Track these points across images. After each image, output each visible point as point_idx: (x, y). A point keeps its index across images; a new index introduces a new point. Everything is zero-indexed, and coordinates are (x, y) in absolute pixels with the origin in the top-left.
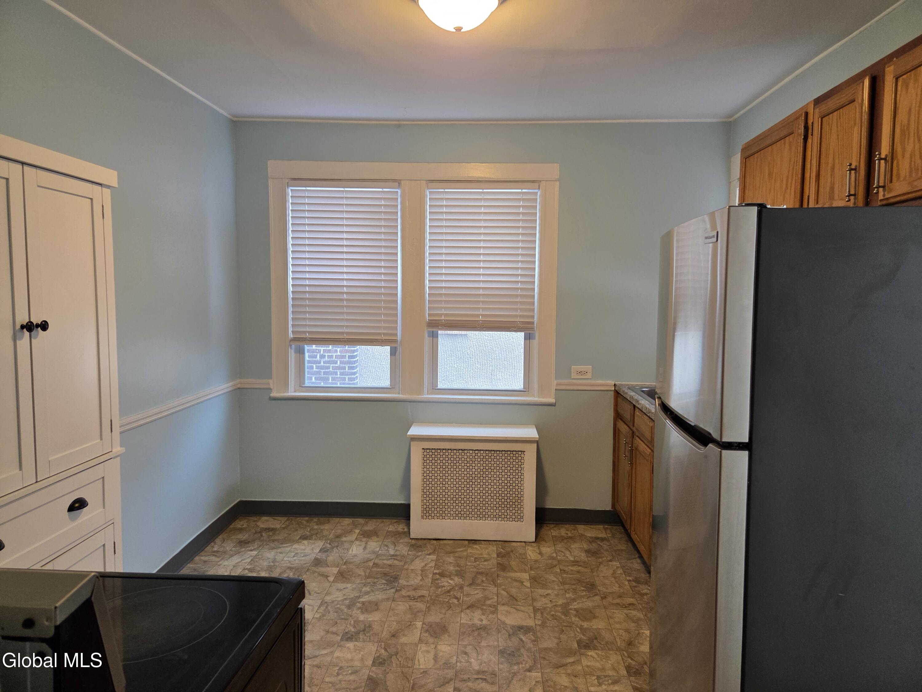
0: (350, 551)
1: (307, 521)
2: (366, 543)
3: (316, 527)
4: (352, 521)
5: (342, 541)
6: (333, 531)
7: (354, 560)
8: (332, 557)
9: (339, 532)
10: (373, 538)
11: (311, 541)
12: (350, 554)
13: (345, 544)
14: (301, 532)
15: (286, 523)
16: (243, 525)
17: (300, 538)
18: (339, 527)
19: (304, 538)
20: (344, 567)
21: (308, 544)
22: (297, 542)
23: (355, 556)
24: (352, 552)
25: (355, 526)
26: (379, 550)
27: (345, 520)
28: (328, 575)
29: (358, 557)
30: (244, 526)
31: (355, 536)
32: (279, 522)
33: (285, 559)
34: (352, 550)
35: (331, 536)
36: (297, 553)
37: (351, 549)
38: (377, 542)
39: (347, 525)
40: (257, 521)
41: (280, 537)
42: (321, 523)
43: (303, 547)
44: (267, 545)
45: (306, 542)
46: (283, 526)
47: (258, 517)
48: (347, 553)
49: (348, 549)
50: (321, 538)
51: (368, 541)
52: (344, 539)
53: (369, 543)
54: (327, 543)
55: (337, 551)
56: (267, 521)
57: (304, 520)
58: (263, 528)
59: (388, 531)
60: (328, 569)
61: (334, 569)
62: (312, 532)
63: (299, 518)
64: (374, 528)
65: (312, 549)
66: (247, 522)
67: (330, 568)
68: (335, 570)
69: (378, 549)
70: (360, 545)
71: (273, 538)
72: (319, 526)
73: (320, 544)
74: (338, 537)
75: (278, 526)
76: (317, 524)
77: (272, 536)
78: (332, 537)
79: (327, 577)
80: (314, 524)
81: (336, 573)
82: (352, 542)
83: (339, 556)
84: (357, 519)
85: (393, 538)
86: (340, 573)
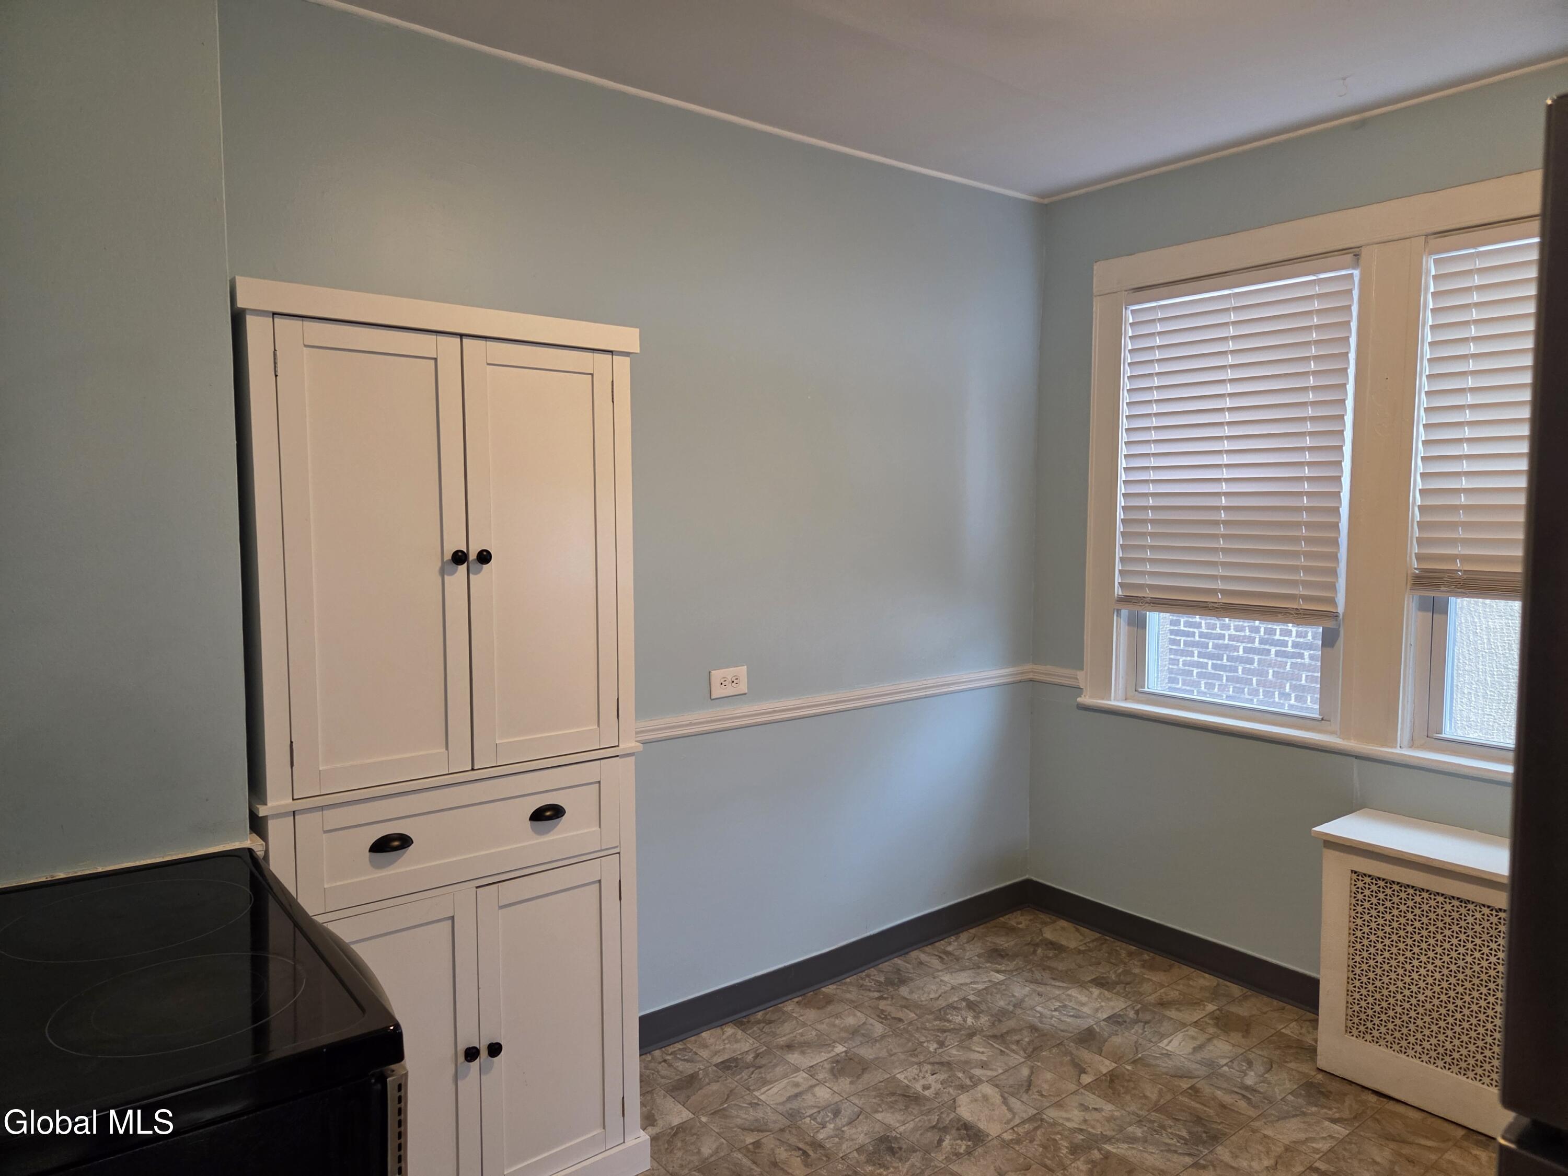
0: (1166, 1041)
1: (1130, 954)
2: (1209, 1040)
3: (1137, 971)
4: (1215, 984)
5: (1164, 1016)
6: (1162, 991)
7: (1158, 1062)
8: (1121, 1040)
9: (1174, 994)
10: (1232, 1034)
11: (1106, 992)
12: (1159, 1047)
13: (1165, 1024)
14: (1102, 970)
15: (1091, 945)
16: (1021, 923)
17: (1092, 981)
18: (1181, 987)
19: (1101, 983)
20: (1129, 1068)
21: (1099, 996)
22: (1082, 985)
23: (1168, 1055)
24: (1167, 1045)
25: (1215, 994)
26: (1226, 1065)
27: (1204, 977)
28: (1089, 1069)
29: (1170, 1059)
30: (1020, 926)
31: (1197, 1016)
32: (1081, 938)
33: (1038, 1009)
34: (1170, 1042)
35: (1152, 999)
36: (1065, 1006)
37: (1170, 1039)
38: (1234, 1045)
39: (1201, 988)
40: (1045, 924)
41: (1061, 966)
42: (1151, 967)
43: (1084, 999)
44: (1031, 971)
45: (1096, 991)
46: (1082, 948)
47: (1054, 918)
48: (1156, 1043)
49: (1162, 1037)
50: (1129, 996)
51: (1218, 1036)
52: (1172, 1013)
53: (1215, 1041)
54: (1133, 1008)
55: (1140, 1031)
56: (1063, 929)
57: (1123, 949)
58: (1046, 939)
59: (1279, 1034)
60: (1098, 1058)
61: (1107, 1062)
62: (1122, 977)
63: (1119, 943)
64: (1253, 1016)
65: (1097, 1010)
66: (1030, 920)
67: (1101, 1058)
68: (1106, 1066)
69: (1224, 1061)
70: (1193, 1038)
71: (1048, 963)
72: (1143, 970)
73: (1117, 1004)
74: (1163, 1004)
75: (1072, 945)
76: (1143, 966)
77: (1049, 958)
78: (1152, 1001)
79: (1083, 1071)
80: (1139, 964)
81: (1104, 1072)
82: (1184, 1025)
83: (1136, 1042)
84: (1229, 984)
85: (1278, 1052)
86: (1110, 1076)
